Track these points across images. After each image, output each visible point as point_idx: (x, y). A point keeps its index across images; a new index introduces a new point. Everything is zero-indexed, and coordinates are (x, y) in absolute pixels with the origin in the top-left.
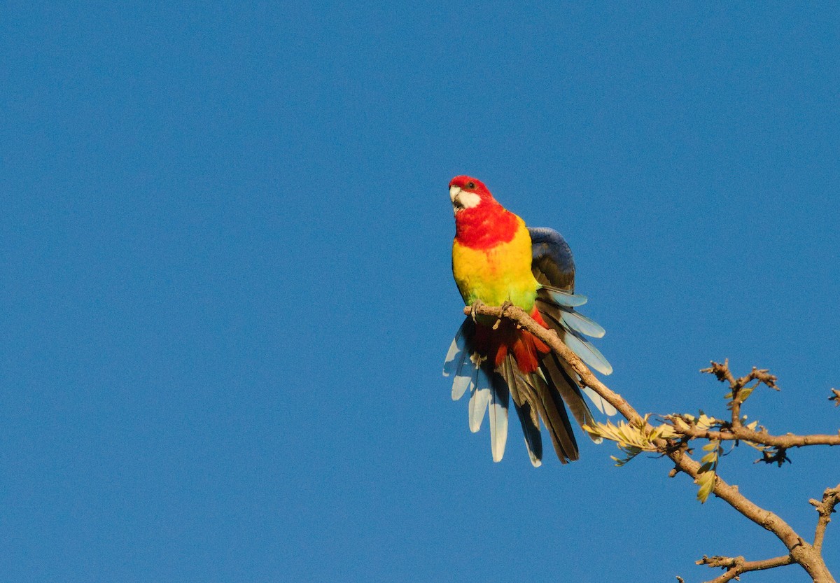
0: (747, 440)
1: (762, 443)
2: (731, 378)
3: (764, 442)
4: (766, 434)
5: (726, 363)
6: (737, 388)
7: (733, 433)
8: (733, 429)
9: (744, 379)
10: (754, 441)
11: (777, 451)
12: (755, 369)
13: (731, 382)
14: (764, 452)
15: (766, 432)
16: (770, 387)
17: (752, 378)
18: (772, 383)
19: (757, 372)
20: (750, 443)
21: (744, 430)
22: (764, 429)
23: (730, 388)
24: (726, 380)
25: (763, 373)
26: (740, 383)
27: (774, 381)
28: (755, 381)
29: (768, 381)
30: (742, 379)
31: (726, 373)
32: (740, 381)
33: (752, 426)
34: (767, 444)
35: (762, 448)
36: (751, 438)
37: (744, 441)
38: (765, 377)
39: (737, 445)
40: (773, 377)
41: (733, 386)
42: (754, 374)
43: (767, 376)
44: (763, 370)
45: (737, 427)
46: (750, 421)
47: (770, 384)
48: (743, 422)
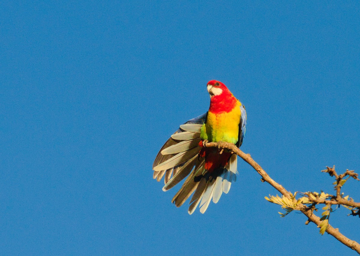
0: (344, 204)
1: (351, 206)
2: (336, 175)
3: (352, 205)
4: (353, 202)
5: (334, 168)
6: (339, 179)
7: (337, 201)
8: (337, 199)
9: (342, 175)
10: (347, 205)
11: (358, 210)
12: (348, 170)
13: (336, 177)
14: (352, 210)
15: (353, 201)
16: (355, 179)
17: (346, 174)
18: (356, 177)
19: (349, 172)
20: (345, 206)
21: (342, 199)
22: (352, 199)
23: (335, 179)
24: (333, 176)
25: (352, 172)
26: (340, 177)
27: (357, 176)
28: (348, 176)
29: (354, 176)
30: (341, 175)
31: (334, 172)
32: (341, 176)
33: (346, 198)
34: (353, 207)
35: (351, 208)
36: (346, 203)
37: (342, 205)
38: (352, 174)
39: (339, 207)
40: (357, 174)
41: (337, 179)
42: (347, 173)
43: (353, 173)
44: (351, 171)
45: (339, 198)
46: (346, 196)
47: (355, 177)
48: (342, 196)
